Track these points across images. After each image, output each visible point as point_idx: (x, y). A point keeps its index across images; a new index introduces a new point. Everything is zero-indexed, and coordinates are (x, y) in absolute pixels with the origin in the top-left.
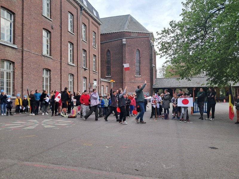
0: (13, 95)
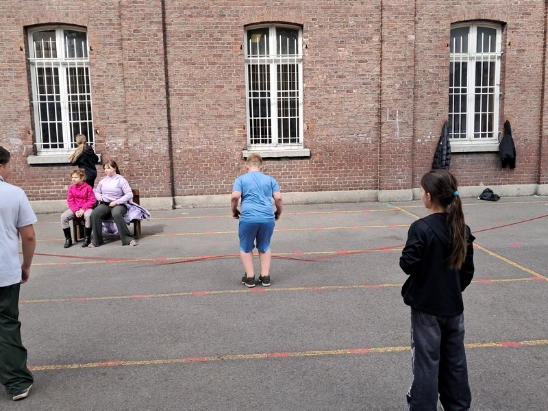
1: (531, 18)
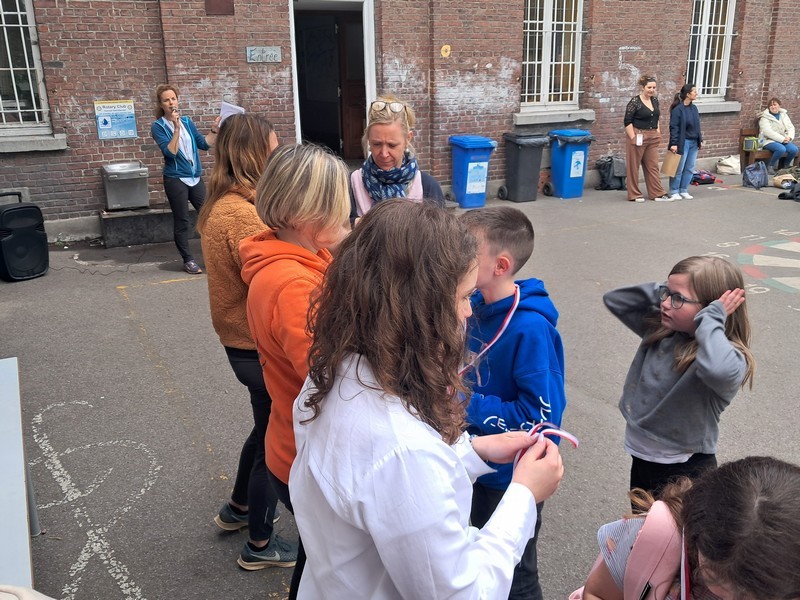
0: (730, 93)
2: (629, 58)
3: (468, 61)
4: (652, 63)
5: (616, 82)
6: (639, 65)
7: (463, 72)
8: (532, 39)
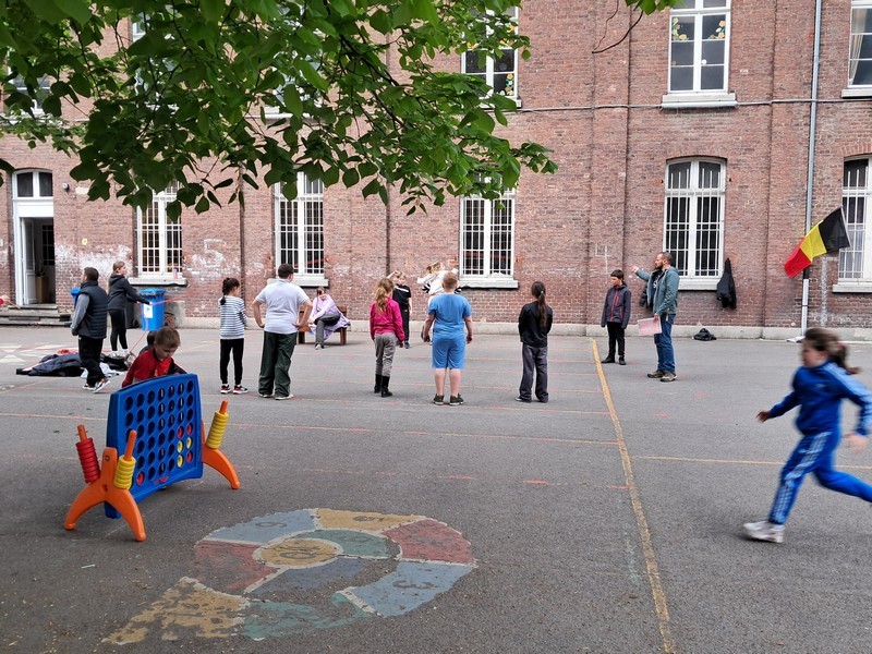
1: (754, 154)
2: (213, 246)
3: (98, 247)
4: (233, 250)
5: (203, 262)
6: (221, 251)
7: (95, 252)
8: (151, 235)
